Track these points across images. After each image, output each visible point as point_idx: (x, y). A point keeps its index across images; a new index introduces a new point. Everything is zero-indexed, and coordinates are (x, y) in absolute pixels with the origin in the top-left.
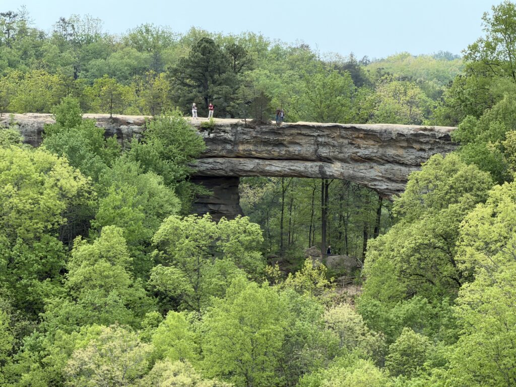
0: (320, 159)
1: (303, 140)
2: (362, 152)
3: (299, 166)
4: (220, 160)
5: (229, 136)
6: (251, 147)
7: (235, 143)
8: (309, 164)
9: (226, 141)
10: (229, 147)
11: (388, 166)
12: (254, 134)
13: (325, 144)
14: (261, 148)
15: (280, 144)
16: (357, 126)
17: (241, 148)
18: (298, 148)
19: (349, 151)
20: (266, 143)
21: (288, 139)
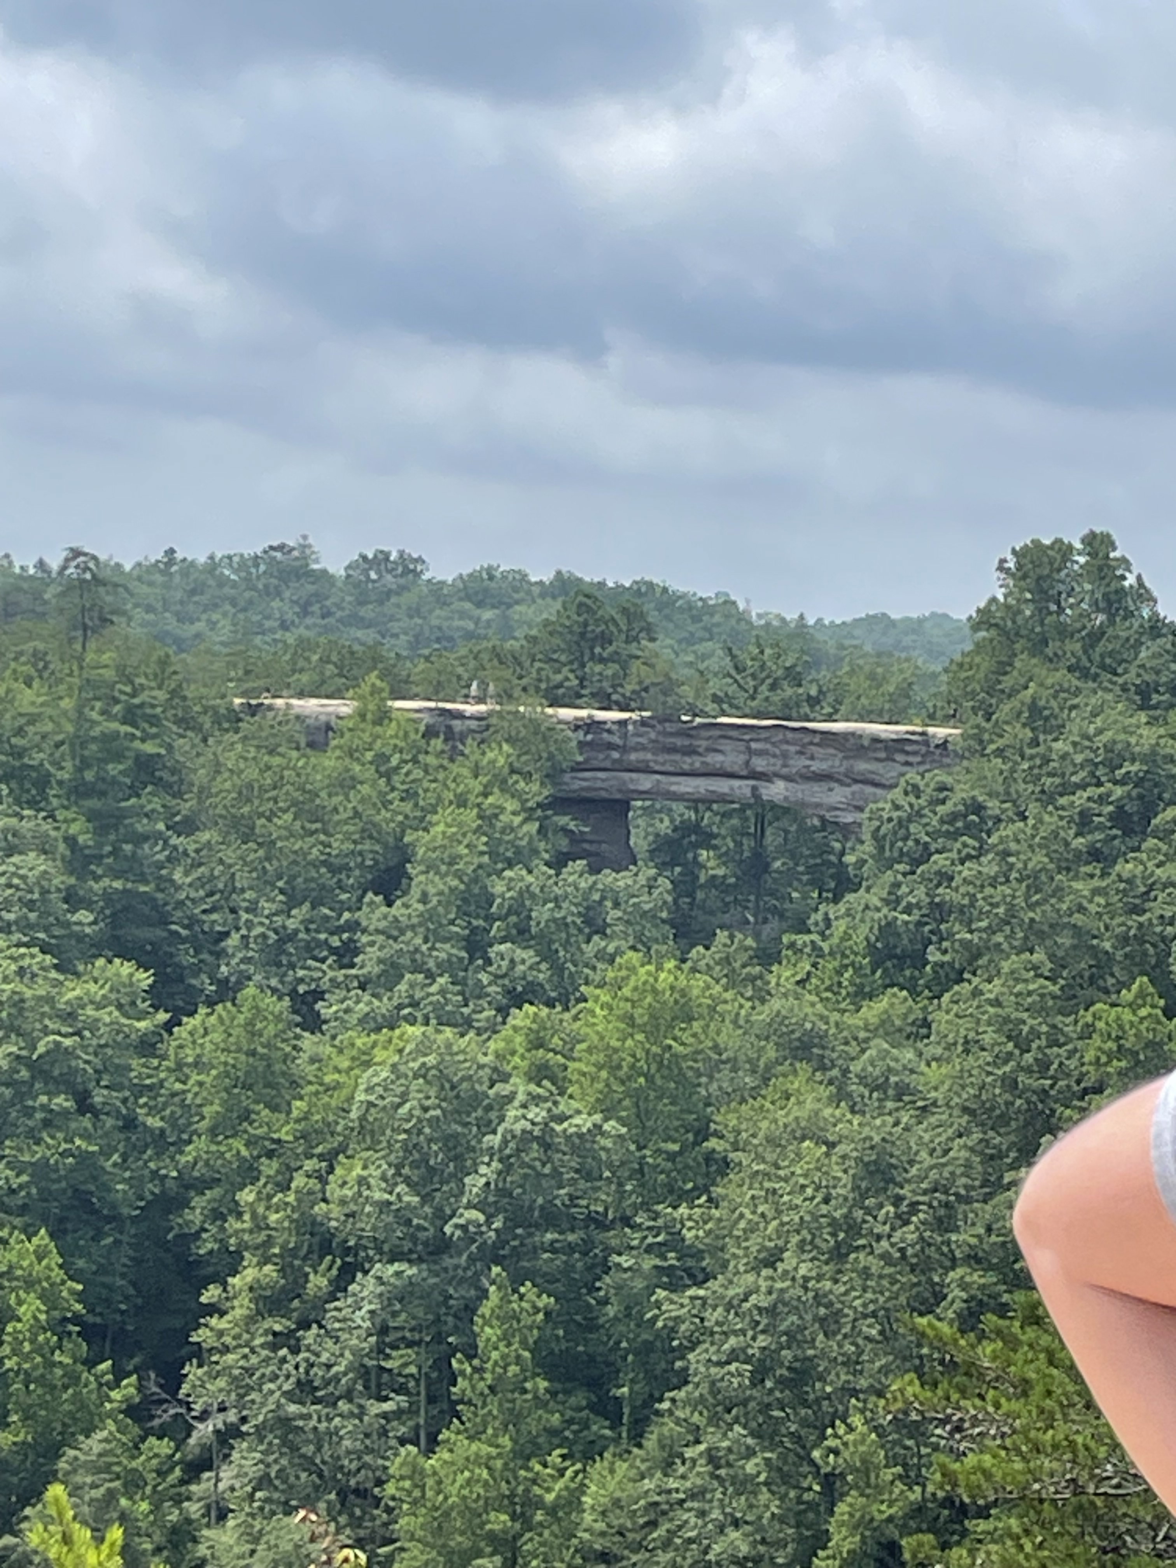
0: (754, 775)
1: (726, 746)
2: (816, 766)
3: (722, 786)
4: (601, 775)
5: (616, 739)
6: (649, 756)
7: (624, 750)
8: (736, 783)
9: (611, 746)
10: (616, 755)
11: (856, 787)
12: (653, 735)
13: (760, 753)
14: (664, 757)
15: (691, 751)
16: (811, 725)
17: (633, 756)
18: (719, 758)
19: (799, 763)
20: (673, 750)
21: (704, 743)
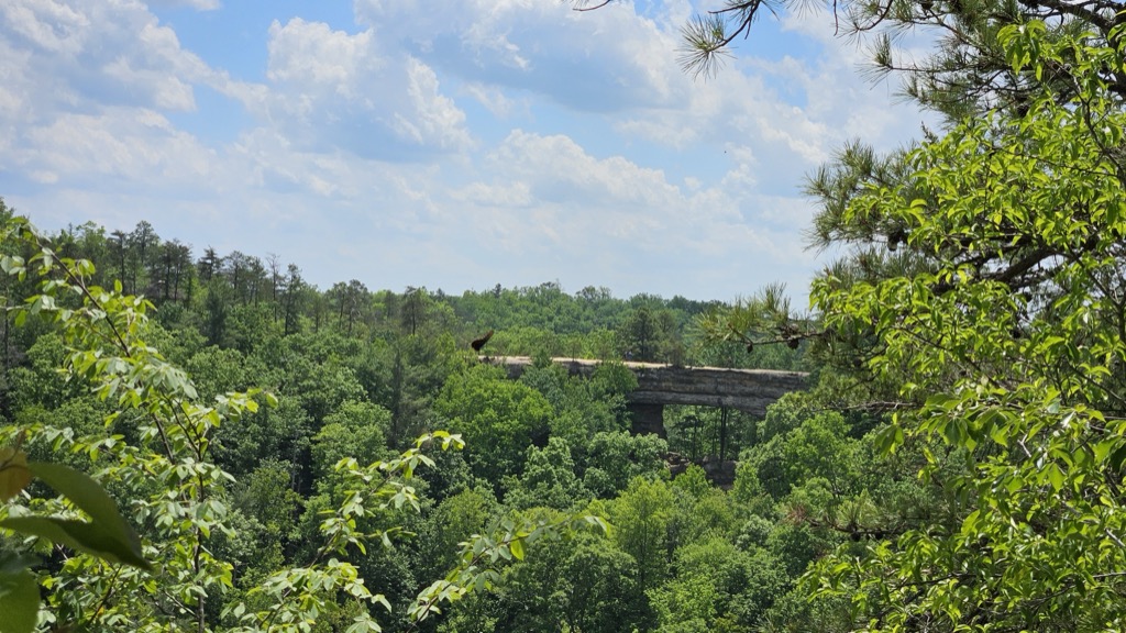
0: (719, 393)
1: (707, 380)
2: (747, 390)
3: (704, 398)
4: (648, 393)
5: (655, 376)
6: (670, 384)
7: (659, 381)
8: (711, 397)
9: (653, 379)
10: (655, 384)
12: (673, 375)
13: (722, 383)
14: (677, 385)
15: (690, 382)
16: (744, 370)
17: (663, 384)
18: (703, 386)
19: (739, 388)
20: (681, 381)
21: (696, 379)
